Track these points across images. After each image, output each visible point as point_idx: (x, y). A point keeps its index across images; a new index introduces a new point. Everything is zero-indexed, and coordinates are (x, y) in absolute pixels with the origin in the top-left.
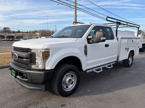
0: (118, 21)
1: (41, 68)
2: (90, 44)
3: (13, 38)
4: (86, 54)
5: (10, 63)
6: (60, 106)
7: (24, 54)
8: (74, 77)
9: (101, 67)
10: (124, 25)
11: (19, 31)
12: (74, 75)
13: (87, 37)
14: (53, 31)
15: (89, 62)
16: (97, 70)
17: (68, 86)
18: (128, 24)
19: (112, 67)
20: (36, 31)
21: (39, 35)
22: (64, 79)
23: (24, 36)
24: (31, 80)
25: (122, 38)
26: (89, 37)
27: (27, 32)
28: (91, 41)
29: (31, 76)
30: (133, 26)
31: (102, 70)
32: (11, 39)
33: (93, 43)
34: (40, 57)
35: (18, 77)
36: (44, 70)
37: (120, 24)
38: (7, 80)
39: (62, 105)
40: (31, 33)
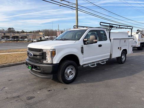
0: (110, 25)
1: (50, 63)
2: (85, 45)
3: (18, 38)
4: (83, 53)
5: (26, 60)
6: (63, 89)
7: (38, 53)
8: (73, 70)
9: (95, 63)
10: (117, 27)
11: (23, 31)
12: (73, 69)
13: (84, 40)
14: (56, 30)
15: (85, 59)
16: (92, 65)
17: (69, 76)
18: (121, 27)
19: (105, 63)
20: (39, 31)
21: (42, 34)
22: (66, 71)
23: (28, 36)
24: (43, 71)
25: (114, 39)
26: (85, 40)
27: (31, 32)
28: (86, 43)
29: (43, 69)
30: (126, 28)
31: (96, 66)
32: (16, 40)
33: (88, 44)
34: (49, 55)
35: (33, 69)
36: (52, 64)
37: (112, 27)
38: (23, 74)
39: (65, 89)
40: (34, 33)
